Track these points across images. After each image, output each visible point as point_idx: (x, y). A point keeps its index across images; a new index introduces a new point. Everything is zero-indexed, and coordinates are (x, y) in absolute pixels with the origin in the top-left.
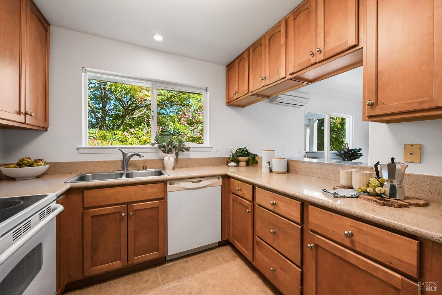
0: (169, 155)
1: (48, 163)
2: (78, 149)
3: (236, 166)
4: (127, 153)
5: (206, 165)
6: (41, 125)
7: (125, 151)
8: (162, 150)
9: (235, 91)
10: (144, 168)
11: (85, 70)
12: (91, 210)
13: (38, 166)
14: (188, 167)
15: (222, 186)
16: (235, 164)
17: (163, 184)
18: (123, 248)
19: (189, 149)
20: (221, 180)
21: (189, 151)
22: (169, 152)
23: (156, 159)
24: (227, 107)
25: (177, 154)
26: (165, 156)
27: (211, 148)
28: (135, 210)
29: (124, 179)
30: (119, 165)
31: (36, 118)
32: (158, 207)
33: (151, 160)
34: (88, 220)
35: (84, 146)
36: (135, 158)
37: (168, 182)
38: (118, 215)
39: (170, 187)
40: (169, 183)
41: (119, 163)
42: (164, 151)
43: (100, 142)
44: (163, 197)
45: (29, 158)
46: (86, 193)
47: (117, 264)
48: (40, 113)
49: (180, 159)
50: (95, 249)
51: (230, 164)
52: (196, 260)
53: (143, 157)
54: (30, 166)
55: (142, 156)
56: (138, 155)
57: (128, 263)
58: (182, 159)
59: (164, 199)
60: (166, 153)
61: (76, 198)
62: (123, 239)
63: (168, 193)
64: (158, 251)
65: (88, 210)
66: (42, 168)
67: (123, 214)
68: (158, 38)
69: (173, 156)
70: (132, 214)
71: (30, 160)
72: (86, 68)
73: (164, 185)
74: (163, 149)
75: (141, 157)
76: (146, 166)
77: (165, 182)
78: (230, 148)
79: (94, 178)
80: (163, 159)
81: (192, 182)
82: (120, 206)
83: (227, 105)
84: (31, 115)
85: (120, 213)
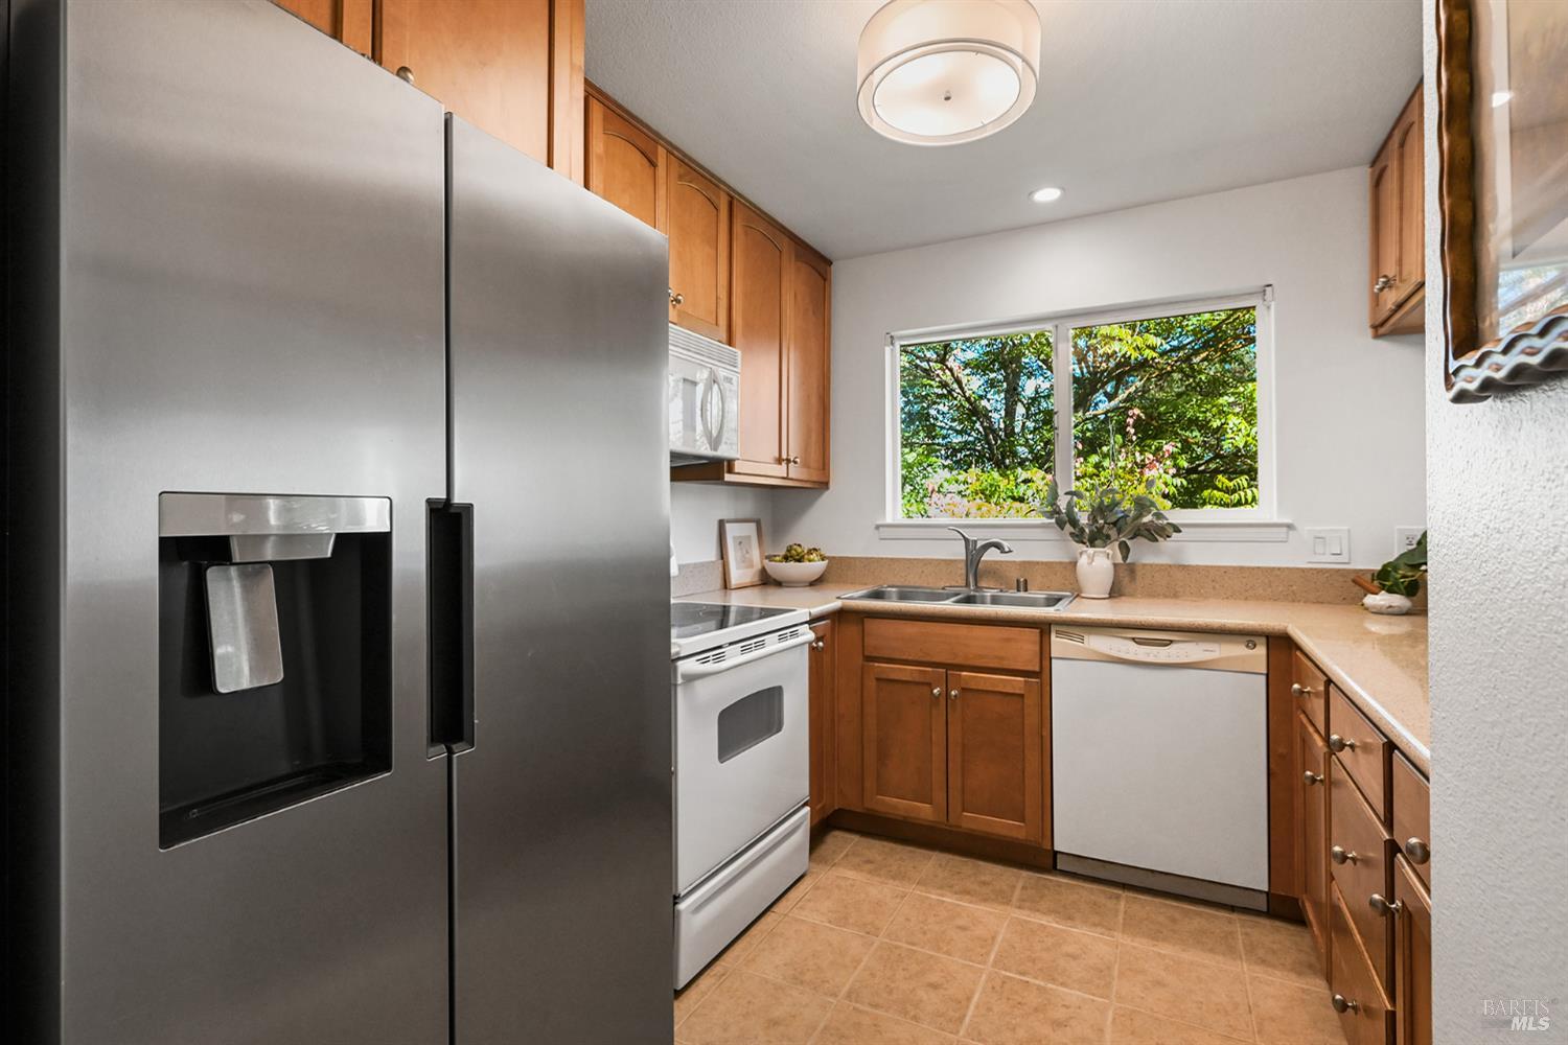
0: (1091, 550)
1: (828, 558)
2: (878, 527)
3: (1407, 613)
4: (976, 541)
5: (1258, 598)
6: (815, 479)
7: (971, 535)
8: (1072, 534)
9: (1385, 276)
10: (1023, 586)
11: (892, 337)
12: (876, 664)
13: (810, 561)
14: (1175, 596)
15: (1267, 675)
16: (1398, 601)
17: (1038, 631)
18: (938, 777)
19: (1171, 530)
20: (1261, 651)
21: (1168, 537)
22: (1096, 538)
23: (1061, 563)
24: (1381, 344)
25: (1125, 549)
26: (1081, 554)
27: (1289, 527)
28: (963, 689)
29: (948, 606)
30: (960, 572)
31: (806, 465)
32: (1022, 696)
33: (1046, 563)
34: (871, 684)
35: (889, 520)
36: (992, 555)
37: (1053, 629)
38: (926, 689)
39: (1058, 644)
40: (1057, 632)
41: (959, 566)
42: (1079, 536)
43: (972, 507)
44: (1037, 669)
45: (799, 545)
46: (873, 626)
47: (925, 811)
48: (814, 456)
49: (1144, 565)
50: (883, 756)
51: (1370, 600)
52: (1147, 908)
53: (1010, 551)
54: (799, 561)
55: (1007, 550)
56: (998, 546)
57: (948, 820)
58: (1151, 565)
59: (1041, 675)
60: (1084, 543)
61: (851, 631)
62: (938, 752)
63: (1053, 661)
64: (1023, 821)
65: (871, 664)
66: (815, 567)
67: (935, 691)
68: (1047, 195)
69: (1108, 554)
70: (956, 696)
71: (799, 550)
72: (892, 334)
73: (1038, 635)
74: (1072, 530)
75: (1003, 552)
76: (1026, 581)
77: (1044, 628)
78: (1399, 530)
79: (903, 597)
80: (1076, 563)
81: (1133, 639)
82: (930, 669)
83: (1377, 336)
84: (795, 462)
85: (930, 686)
